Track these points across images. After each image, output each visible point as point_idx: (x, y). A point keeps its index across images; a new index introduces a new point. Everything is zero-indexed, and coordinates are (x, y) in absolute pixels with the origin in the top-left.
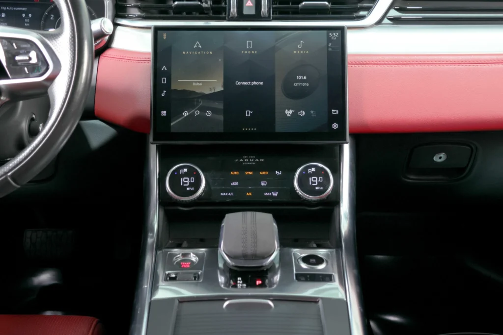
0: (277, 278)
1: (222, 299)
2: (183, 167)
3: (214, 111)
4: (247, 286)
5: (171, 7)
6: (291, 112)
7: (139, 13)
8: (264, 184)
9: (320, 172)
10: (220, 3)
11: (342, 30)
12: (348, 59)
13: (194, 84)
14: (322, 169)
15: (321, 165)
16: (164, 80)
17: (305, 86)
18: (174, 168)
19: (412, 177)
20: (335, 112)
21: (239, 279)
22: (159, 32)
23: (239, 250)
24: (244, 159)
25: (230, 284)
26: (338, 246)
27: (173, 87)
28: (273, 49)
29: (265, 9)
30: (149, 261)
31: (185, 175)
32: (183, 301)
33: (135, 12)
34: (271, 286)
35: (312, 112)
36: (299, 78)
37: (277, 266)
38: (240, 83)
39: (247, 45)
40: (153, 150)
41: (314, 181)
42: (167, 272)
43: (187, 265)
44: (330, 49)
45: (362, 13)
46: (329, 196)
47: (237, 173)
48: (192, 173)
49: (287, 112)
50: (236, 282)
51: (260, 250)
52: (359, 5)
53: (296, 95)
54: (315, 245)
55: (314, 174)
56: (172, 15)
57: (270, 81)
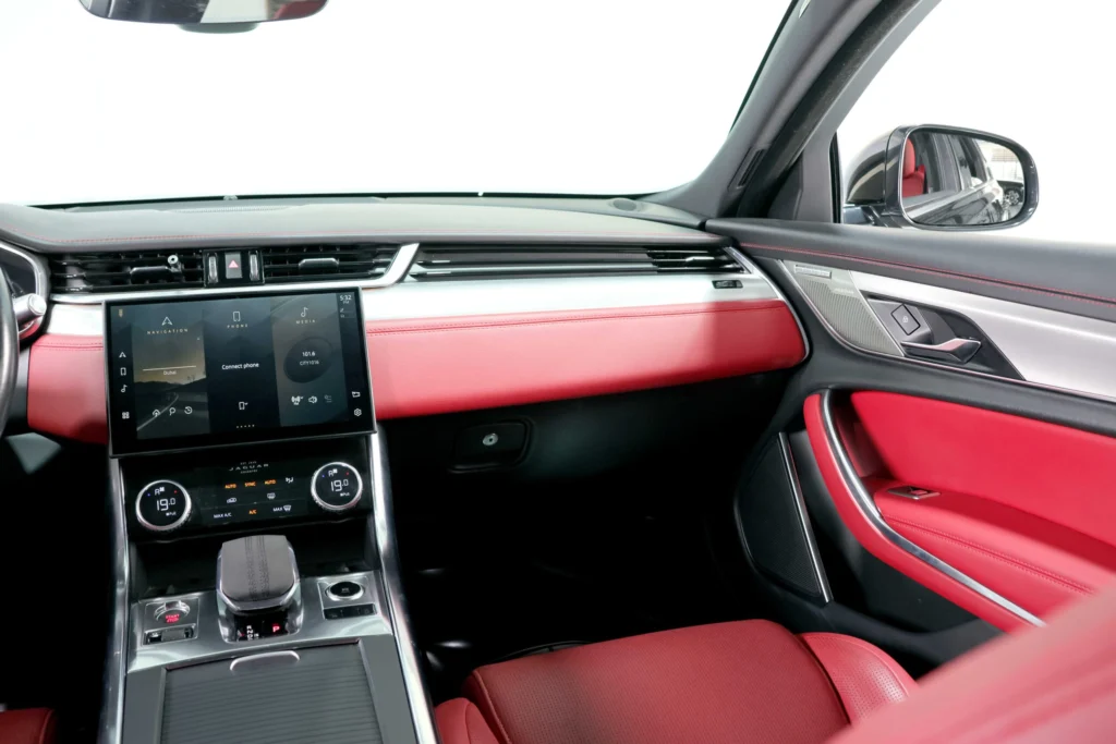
0: (300, 619)
1: (227, 658)
2: (158, 486)
3: (195, 406)
4: (260, 637)
5: (128, 275)
6: (298, 399)
7: (85, 286)
8: (271, 496)
9: (343, 473)
10: (195, 266)
11: (355, 291)
12: (367, 327)
13: (166, 373)
14: (347, 469)
15: (344, 464)
16: (123, 371)
17: (315, 365)
18: (146, 488)
19: (459, 467)
20: (356, 394)
21: (249, 627)
22: (113, 308)
23: (245, 590)
24: (241, 467)
25: (236, 635)
26: (376, 566)
27: (137, 378)
28: (269, 321)
29: (254, 271)
30: (120, 618)
31: (162, 495)
32: (171, 668)
33: (80, 285)
34: (293, 632)
35: (326, 397)
36: (306, 354)
37: (299, 603)
38: (227, 367)
39: (234, 317)
40: (114, 464)
41: (337, 485)
42: (147, 632)
43: (174, 618)
44: (343, 316)
45: (378, 270)
46: (358, 503)
47: (234, 486)
48: (171, 492)
49: (293, 399)
50: (244, 632)
51: (273, 586)
52: (374, 261)
53: (303, 376)
54: (347, 569)
55: (336, 477)
56: (130, 285)
57: (268, 361)
